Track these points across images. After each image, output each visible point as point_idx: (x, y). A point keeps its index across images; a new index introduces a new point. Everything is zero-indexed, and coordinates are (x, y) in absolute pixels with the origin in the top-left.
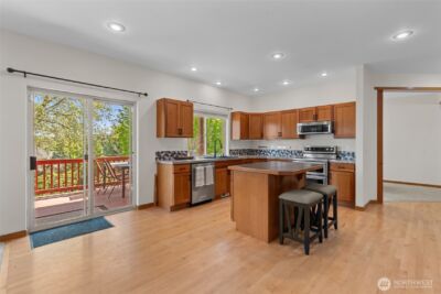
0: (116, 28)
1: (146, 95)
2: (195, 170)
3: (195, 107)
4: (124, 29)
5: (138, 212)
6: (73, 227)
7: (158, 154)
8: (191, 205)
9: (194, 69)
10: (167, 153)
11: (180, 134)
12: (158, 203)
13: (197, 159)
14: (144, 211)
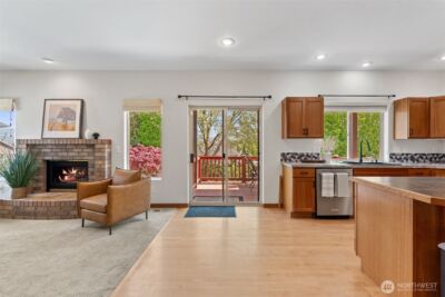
0: (227, 43)
1: (270, 97)
2: (321, 176)
3: (327, 102)
4: (234, 41)
5: (263, 209)
6: (213, 209)
7: (283, 155)
8: (315, 216)
9: (321, 57)
10: (293, 155)
11: (306, 134)
12: (282, 206)
13: (332, 163)
14: (268, 210)
